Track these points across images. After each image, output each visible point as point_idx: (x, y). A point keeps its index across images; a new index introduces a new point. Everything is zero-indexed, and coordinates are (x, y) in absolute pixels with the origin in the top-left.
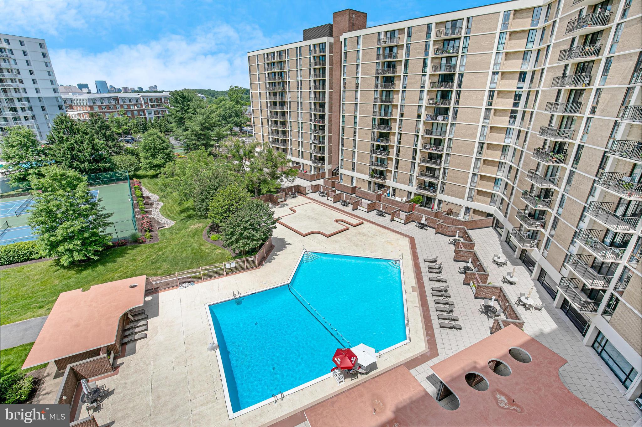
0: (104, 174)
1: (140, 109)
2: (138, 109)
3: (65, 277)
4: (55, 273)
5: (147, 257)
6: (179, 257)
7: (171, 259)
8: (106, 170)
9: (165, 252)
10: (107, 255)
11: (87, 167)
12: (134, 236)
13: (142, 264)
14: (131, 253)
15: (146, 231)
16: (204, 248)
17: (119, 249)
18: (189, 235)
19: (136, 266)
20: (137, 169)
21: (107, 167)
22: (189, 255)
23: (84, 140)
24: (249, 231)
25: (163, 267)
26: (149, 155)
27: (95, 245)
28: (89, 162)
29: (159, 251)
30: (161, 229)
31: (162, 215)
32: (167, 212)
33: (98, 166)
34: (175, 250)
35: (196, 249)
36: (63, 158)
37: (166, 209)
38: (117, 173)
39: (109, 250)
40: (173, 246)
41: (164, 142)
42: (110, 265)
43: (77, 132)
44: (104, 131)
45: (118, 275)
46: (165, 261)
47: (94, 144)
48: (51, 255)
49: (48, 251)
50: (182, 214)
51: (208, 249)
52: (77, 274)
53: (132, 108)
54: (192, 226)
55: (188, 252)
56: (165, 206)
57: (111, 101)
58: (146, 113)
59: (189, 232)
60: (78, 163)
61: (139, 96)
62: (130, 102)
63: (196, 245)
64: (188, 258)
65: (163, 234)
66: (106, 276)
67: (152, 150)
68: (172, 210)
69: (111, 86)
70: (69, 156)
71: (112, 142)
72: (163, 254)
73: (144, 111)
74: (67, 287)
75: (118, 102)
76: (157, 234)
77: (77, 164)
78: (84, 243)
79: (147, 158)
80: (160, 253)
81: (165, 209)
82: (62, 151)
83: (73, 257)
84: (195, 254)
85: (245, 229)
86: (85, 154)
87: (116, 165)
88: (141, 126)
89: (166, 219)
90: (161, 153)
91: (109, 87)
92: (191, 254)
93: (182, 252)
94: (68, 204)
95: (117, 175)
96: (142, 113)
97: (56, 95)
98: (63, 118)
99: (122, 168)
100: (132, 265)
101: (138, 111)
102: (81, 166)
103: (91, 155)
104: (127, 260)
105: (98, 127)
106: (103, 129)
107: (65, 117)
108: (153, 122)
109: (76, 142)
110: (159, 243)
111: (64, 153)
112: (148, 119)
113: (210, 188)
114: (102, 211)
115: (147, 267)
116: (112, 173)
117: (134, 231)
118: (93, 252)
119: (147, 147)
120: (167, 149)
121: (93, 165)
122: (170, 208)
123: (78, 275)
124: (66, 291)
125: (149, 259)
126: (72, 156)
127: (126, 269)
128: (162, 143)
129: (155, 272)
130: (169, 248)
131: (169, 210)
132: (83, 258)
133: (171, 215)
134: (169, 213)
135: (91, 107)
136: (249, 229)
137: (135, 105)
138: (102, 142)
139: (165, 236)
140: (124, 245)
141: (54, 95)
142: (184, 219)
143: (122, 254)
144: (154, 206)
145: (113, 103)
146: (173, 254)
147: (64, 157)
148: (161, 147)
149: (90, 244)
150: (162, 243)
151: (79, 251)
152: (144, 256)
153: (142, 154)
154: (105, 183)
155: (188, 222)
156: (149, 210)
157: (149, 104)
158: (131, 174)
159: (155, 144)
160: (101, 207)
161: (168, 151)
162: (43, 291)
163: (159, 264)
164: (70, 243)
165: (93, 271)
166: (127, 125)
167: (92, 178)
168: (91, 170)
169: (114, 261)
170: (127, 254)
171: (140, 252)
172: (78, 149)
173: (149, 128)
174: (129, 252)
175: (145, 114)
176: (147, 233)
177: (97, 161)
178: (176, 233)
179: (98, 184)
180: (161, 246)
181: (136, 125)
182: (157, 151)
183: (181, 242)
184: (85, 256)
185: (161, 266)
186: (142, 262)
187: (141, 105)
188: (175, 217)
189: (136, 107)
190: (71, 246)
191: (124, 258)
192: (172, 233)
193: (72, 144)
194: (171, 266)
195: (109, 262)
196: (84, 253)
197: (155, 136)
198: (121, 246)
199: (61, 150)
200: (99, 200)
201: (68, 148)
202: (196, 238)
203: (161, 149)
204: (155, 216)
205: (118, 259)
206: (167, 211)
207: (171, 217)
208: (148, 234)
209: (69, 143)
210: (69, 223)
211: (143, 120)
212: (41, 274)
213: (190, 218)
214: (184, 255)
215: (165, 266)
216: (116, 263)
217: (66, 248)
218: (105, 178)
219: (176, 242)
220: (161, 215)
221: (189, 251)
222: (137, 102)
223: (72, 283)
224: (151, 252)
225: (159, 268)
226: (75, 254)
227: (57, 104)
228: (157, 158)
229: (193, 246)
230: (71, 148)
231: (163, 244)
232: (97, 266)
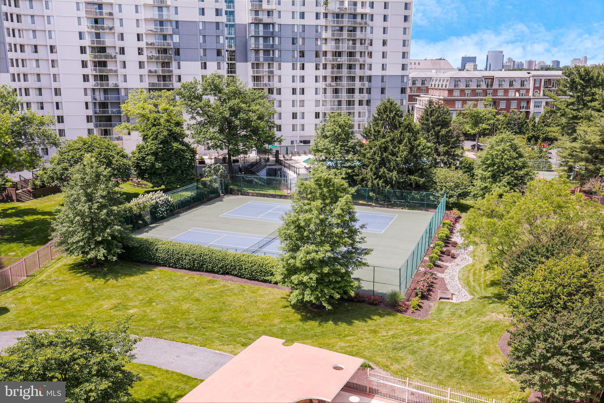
0: (414, 193)
1: (524, 97)
2: (521, 97)
3: (287, 319)
4: (282, 309)
5: (393, 336)
6: (437, 358)
7: (424, 354)
8: (418, 187)
9: (423, 339)
10: (348, 310)
11: (394, 178)
12: (394, 295)
13: (381, 343)
14: (378, 321)
15: (417, 295)
16: (487, 360)
17: (366, 307)
18: (478, 327)
19: (371, 342)
20: (464, 195)
21: (421, 183)
22: (456, 361)
23: (404, 138)
24: (563, 358)
25: (404, 362)
26: (488, 174)
27: (333, 289)
28: (400, 171)
29: (416, 333)
30: (443, 300)
31: (459, 279)
32: (468, 277)
33: (410, 180)
34: (440, 343)
35: (473, 357)
36: (371, 161)
37: (472, 271)
38: (432, 195)
39: (354, 304)
40: (440, 335)
41: (521, 156)
42: (343, 326)
43: (398, 126)
44: (439, 128)
45: (343, 344)
46: (414, 353)
47: (413, 146)
48: (284, 282)
49: (282, 277)
50: (491, 288)
51: (494, 365)
52: (301, 320)
53: (512, 94)
54: (493, 314)
55: (457, 355)
56: (473, 266)
57: (481, 83)
58: (532, 105)
59: (482, 322)
60: (385, 170)
61: (528, 75)
62: (511, 84)
63: (477, 350)
64: (450, 366)
65: (440, 310)
66: (329, 339)
67: (495, 167)
68: (480, 276)
69: (510, 59)
70: (378, 159)
71: (444, 146)
72: (418, 342)
73: (528, 101)
74: (281, 333)
75: (492, 85)
76: (430, 307)
77: (384, 172)
78: (319, 281)
79: (483, 179)
80: (416, 338)
81: (470, 270)
82: (372, 151)
83: (303, 295)
84: (466, 362)
85: (557, 351)
86: (398, 159)
87: (435, 183)
88: (515, 125)
89: (460, 286)
90: (508, 174)
91: (505, 60)
92: (460, 361)
93: (448, 351)
94: (318, 221)
95: (431, 197)
96: (524, 104)
97: (404, 73)
98: (388, 105)
99: (442, 189)
100: (368, 338)
101: (519, 100)
102: (388, 176)
103: (406, 161)
104: (366, 328)
105: (432, 122)
106: (438, 125)
107: (391, 104)
108: (537, 120)
109: (392, 140)
110: (425, 321)
111: (375, 153)
112: (531, 116)
113: (538, 253)
114: (360, 242)
115: (383, 351)
116: (425, 193)
117: (397, 289)
118: (328, 297)
119: (488, 162)
120: (520, 169)
121: (402, 177)
122: (477, 271)
123: (301, 323)
124: (277, 337)
125: (394, 340)
126: (383, 159)
127: (357, 341)
128: (517, 158)
129: (389, 364)
130: (433, 337)
131: (474, 274)
132: (314, 301)
133: (473, 284)
134: (471, 278)
135: (450, 92)
136: (566, 354)
137: (518, 90)
138: (429, 144)
139: (440, 314)
140: (376, 305)
141: (400, 73)
142: (489, 298)
143: (364, 317)
144: (456, 260)
145: (484, 87)
146: (432, 348)
147: (372, 159)
148: (511, 164)
149: (327, 286)
150: (429, 323)
151: (313, 290)
152: (391, 333)
153: (479, 172)
154: (412, 207)
155: (492, 305)
156: (445, 264)
157: (542, 89)
158: (452, 200)
159: (502, 158)
160: (360, 236)
161: (521, 173)
162: (258, 326)
163: (401, 354)
164: (307, 274)
165: (320, 325)
166: (489, 122)
167: (396, 195)
168: (399, 183)
169: (350, 323)
170: (371, 319)
171: (390, 324)
172: (392, 150)
173: (527, 130)
174: (375, 317)
175: (528, 107)
176: (417, 298)
177: (411, 172)
178: (460, 316)
179: (402, 206)
180: (423, 328)
181: (507, 124)
182: (503, 169)
183: (458, 334)
184: (317, 298)
185: (402, 359)
186: (383, 341)
187: (528, 90)
188: (478, 288)
189: (517, 94)
190: (305, 279)
191: (363, 323)
192: (453, 314)
193: (387, 142)
194: (416, 365)
195: (343, 321)
196: (318, 295)
197: (508, 144)
198: (371, 304)
199: (371, 149)
200: (362, 227)
201: (380, 147)
202: (486, 337)
203: (508, 168)
204: (448, 277)
205: (356, 322)
206: (471, 275)
207: (470, 287)
208: (415, 301)
209: (384, 140)
210: (312, 247)
211: (521, 116)
212: (269, 304)
213: (500, 299)
214: (448, 357)
215: (409, 361)
216: (350, 327)
217: (300, 279)
218: (413, 198)
219: (450, 330)
220: (456, 279)
221: (459, 356)
222: (522, 84)
223: (289, 330)
224: (404, 331)
225: (397, 361)
226: (308, 292)
227: (400, 85)
228: (500, 181)
229: (471, 349)
230: (384, 147)
231: (429, 326)
232: (327, 321)
